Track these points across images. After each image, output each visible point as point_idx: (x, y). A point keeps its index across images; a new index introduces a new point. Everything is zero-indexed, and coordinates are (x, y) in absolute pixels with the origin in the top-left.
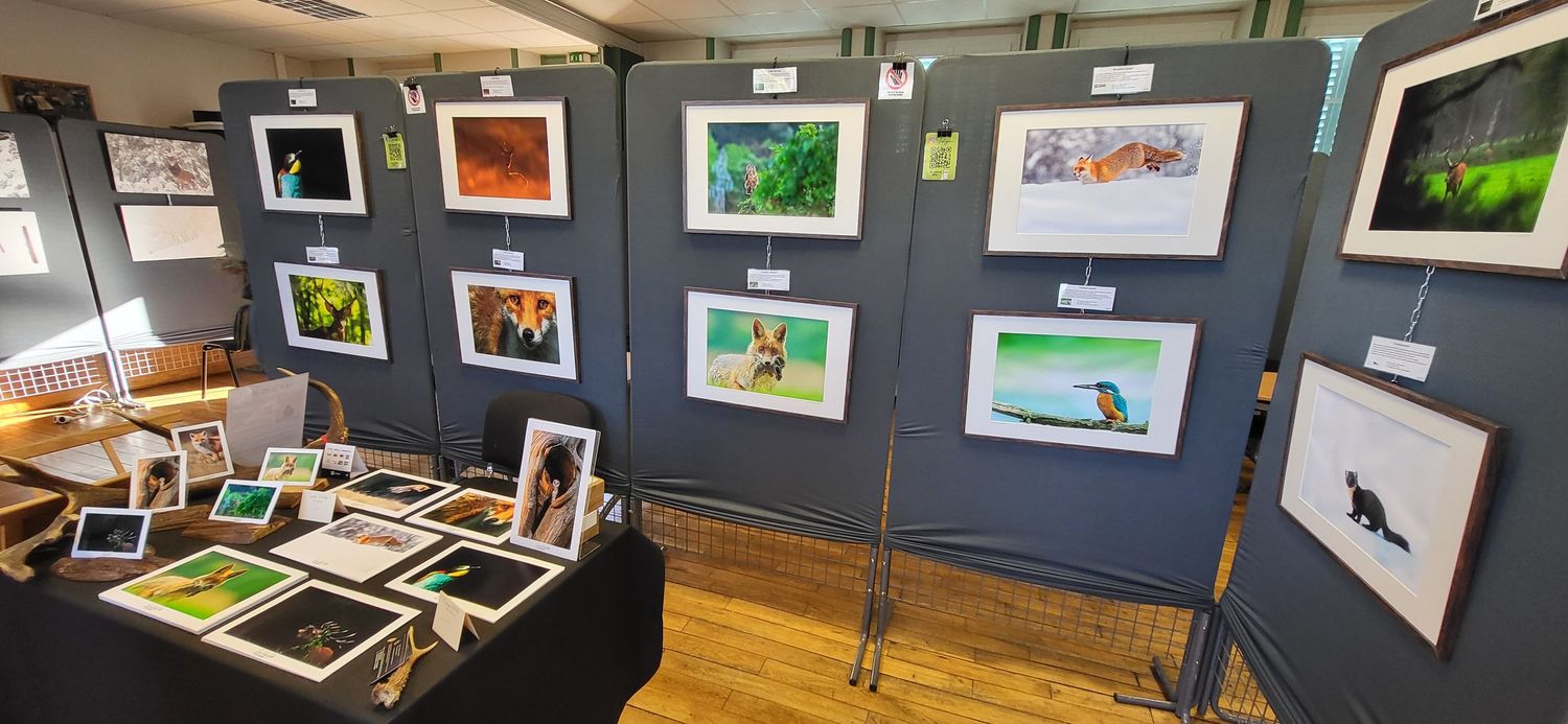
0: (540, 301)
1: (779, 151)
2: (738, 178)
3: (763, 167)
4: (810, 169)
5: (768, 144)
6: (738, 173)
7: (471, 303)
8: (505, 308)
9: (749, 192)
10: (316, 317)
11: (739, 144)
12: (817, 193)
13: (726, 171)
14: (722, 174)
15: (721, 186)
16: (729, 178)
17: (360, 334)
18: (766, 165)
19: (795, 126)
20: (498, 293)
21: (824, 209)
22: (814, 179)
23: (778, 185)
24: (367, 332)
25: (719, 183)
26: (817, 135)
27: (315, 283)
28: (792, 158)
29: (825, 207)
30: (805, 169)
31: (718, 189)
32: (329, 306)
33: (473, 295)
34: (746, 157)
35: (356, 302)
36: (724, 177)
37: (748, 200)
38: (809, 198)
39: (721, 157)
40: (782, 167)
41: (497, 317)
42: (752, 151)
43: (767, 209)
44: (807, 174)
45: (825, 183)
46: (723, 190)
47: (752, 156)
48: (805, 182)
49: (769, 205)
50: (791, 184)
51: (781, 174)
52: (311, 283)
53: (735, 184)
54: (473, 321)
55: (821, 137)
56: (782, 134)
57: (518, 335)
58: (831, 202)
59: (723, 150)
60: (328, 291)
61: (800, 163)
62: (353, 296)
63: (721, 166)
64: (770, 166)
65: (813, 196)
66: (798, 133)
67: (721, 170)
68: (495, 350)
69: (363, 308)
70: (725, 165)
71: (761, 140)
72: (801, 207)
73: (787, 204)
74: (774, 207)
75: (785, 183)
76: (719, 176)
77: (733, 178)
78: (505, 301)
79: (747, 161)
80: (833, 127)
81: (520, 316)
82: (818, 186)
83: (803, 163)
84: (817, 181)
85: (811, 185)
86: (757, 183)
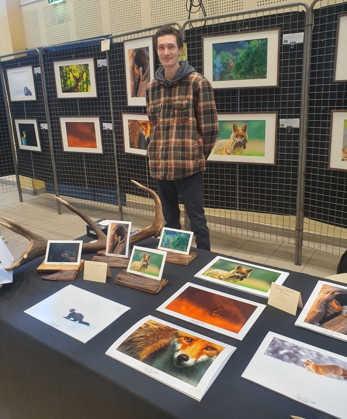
1: (242, 52)
2: (225, 65)
3: (236, 60)
4: (256, 59)
5: (238, 50)
6: (225, 63)
7: (129, 127)
8: (141, 129)
9: (230, 71)
11: (225, 50)
12: (259, 69)
13: (220, 63)
14: (218, 64)
15: (218, 69)
16: (221, 66)
18: (237, 59)
19: (249, 42)
20: (139, 122)
22: (257, 63)
23: (242, 67)
25: (217, 68)
26: (258, 44)
28: (248, 55)
29: (262, 74)
30: (254, 59)
31: (217, 71)
33: (129, 124)
34: (228, 56)
36: (219, 66)
37: (230, 74)
38: (255, 71)
39: (218, 57)
40: (244, 59)
41: (138, 133)
42: (231, 54)
43: (238, 77)
44: (254, 61)
45: (262, 64)
46: (219, 71)
47: (231, 56)
48: (254, 65)
49: (239, 76)
50: (248, 66)
51: (243, 62)
53: (224, 68)
54: (129, 135)
55: (260, 45)
56: (244, 46)
57: (145, 140)
58: (265, 72)
59: (219, 54)
61: (251, 56)
63: (218, 61)
64: (238, 59)
65: (258, 70)
66: (250, 45)
67: (218, 63)
68: (137, 146)
70: (220, 60)
71: (234, 49)
72: (252, 75)
73: (246, 75)
74: (241, 77)
75: (245, 65)
76: (217, 65)
77: (223, 66)
78: (141, 126)
79: (229, 58)
80: (265, 41)
81: (146, 132)
82: (259, 66)
83: (253, 56)
84: (259, 63)
85: (256, 65)
86: (233, 67)
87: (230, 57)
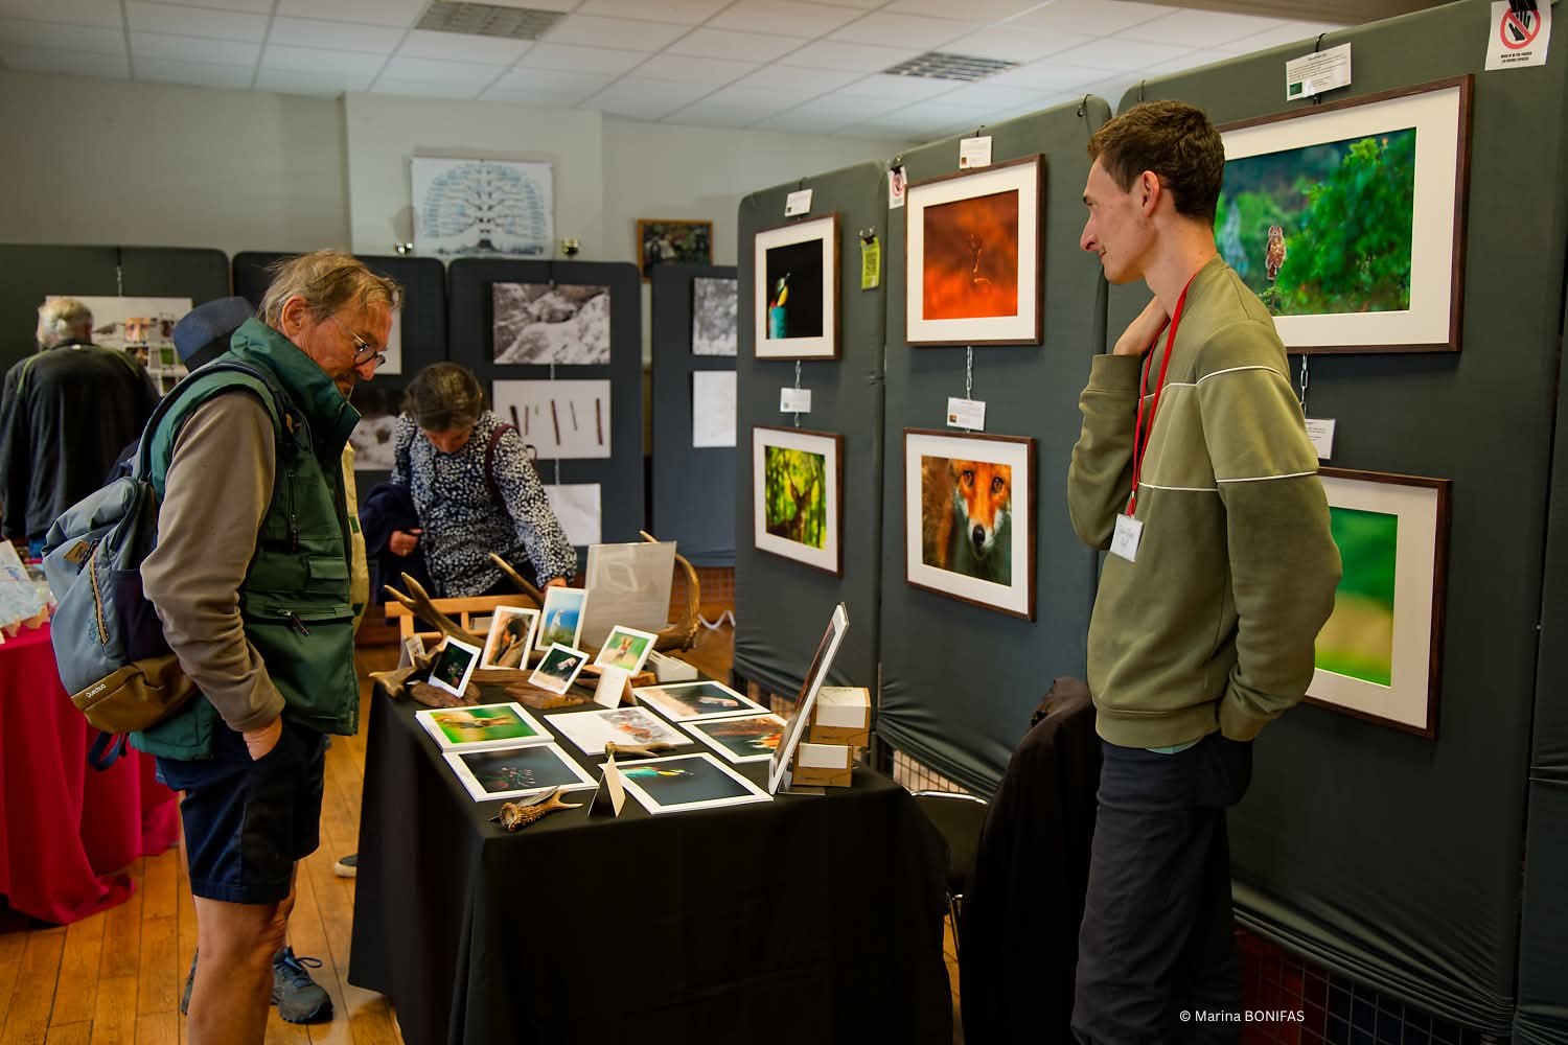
0: (994, 480)
1: (1315, 194)
2: (1255, 252)
3: (1293, 228)
4: (1368, 222)
5: (1303, 186)
6: (1256, 244)
7: (923, 485)
8: (957, 491)
9: (1272, 274)
10: (782, 506)
11: (1255, 190)
12: (1379, 265)
13: (1238, 243)
14: (1231, 247)
16: (1241, 253)
17: (816, 531)
18: (1298, 223)
19: (1343, 146)
20: (952, 467)
21: (1392, 295)
22: (1374, 239)
23: (1317, 258)
24: (822, 528)
26: (1378, 157)
27: (784, 456)
28: (1338, 204)
29: (1392, 293)
30: (1359, 221)
32: (794, 488)
33: (926, 472)
34: (1267, 213)
35: (816, 483)
36: (1234, 252)
37: (1270, 290)
38: (1365, 277)
39: (1231, 219)
40: (1323, 223)
41: (948, 506)
42: (1276, 202)
43: (1299, 304)
44: (1363, 232)
45: (1392, 245)
47: (1276, 210)
48: (1360, 248)
49: (1302, 297)
50: (1337, 255)
51: (1321, 235)
52: (781, 458)
53: (1251, 262)
54: (924, 513)
55: (1385, 161)
56: (1322, 165)
57: (967, 536)
58: (1404, 281)
59: (1234, 206)
60: (795, 467)
61: (1351, 213)
62: (815, 474)
63: (1231, 234)
64: (1304, 225)
65: (1372, 272)
66: (1346, 160)
67: (1231, 241)
68: (942, 560)
69: (822, 491)
70: (1237, 231)
71: (1290, 180)
72: (1353, 296)
73: (1332, 292)
74: (1310, 300)
75: (1327, 251)
77: (1248, 254)
78: (958, 481)
79: (1270, 221)
80: (1405, 138)
81: (972, 507)
82: (1380, 253)
83: (1356, 211)
84: (1380, 241)
85: (1370, 251)
86: (1284, 258)
87: (1274, 216)
